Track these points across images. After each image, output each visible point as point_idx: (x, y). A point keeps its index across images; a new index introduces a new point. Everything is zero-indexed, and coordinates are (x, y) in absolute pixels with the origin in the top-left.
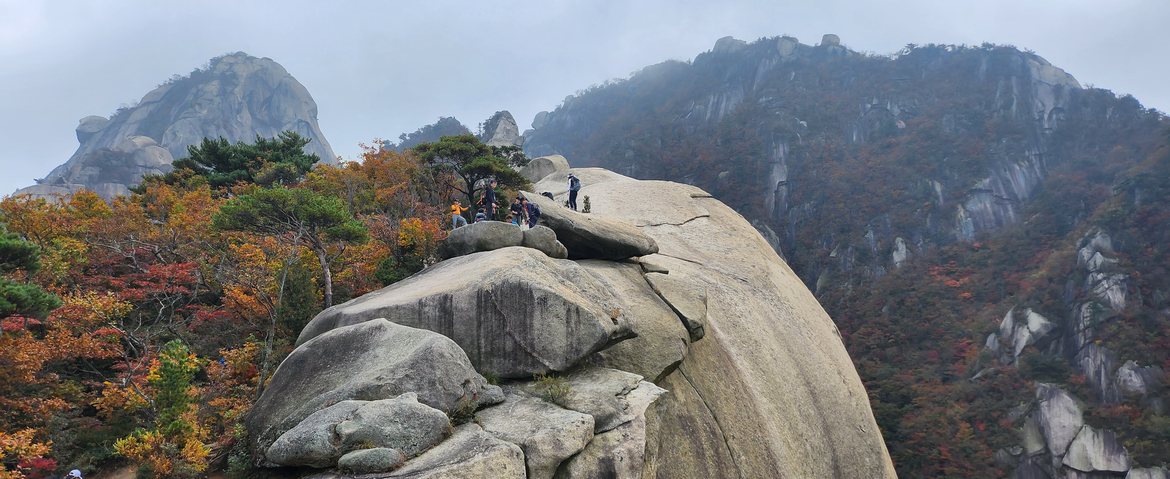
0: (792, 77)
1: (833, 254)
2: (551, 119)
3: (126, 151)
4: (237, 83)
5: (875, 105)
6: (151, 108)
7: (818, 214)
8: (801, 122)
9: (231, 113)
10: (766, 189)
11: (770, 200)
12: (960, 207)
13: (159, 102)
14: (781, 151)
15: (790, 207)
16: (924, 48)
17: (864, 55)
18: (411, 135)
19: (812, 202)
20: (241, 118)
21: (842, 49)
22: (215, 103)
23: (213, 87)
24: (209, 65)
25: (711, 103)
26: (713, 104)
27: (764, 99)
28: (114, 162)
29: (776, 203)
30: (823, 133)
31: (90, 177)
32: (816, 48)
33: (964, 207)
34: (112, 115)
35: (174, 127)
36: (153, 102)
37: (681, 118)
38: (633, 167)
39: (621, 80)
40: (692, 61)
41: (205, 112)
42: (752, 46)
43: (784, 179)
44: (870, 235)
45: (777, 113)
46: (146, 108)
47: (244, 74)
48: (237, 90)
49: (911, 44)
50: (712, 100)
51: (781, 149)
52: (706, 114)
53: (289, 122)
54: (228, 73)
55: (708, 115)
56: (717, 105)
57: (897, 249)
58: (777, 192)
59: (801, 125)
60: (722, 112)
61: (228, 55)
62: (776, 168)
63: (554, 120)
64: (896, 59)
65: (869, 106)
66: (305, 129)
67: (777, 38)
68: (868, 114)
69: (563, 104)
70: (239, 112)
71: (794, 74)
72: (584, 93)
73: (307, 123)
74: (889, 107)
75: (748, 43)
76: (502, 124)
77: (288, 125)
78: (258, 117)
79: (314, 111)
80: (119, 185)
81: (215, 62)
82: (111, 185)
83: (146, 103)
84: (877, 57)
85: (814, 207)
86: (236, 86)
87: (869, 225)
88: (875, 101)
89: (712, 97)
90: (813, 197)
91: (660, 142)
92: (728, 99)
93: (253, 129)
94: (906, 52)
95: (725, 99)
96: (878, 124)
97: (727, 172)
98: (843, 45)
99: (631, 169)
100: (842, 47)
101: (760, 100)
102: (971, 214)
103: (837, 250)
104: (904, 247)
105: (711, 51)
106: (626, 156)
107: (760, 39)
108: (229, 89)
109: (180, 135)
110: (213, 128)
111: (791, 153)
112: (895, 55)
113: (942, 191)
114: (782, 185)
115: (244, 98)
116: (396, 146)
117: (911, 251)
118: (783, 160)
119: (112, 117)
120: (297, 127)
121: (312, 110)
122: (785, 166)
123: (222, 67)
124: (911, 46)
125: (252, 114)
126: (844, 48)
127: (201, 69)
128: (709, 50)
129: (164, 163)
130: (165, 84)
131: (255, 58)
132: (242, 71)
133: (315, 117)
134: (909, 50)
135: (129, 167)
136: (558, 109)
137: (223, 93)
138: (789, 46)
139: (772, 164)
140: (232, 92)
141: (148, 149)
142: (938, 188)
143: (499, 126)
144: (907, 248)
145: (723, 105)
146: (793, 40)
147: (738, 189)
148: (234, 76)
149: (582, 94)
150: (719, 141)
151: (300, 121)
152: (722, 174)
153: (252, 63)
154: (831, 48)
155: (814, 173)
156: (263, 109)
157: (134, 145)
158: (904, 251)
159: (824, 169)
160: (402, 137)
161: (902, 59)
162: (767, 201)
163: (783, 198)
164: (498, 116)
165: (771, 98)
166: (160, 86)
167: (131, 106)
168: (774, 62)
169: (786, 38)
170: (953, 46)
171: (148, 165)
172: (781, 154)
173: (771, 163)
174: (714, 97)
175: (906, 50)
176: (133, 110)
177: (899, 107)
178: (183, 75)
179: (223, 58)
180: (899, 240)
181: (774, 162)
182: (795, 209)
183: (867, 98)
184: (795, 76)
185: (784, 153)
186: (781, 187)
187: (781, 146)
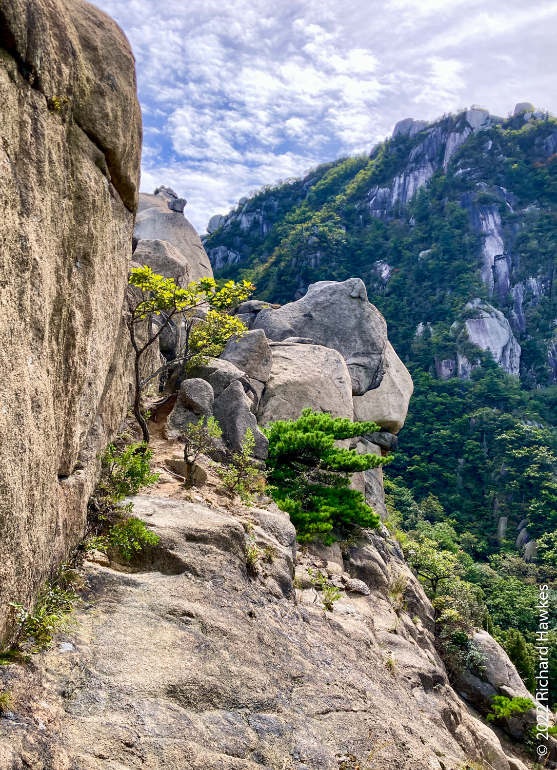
2: (226, 221)
10: (481, 265)
11: (488, 277)
15: (512, 284)
25: (397, 185)
26: (400, 185)
27: (460, 172)
29: (495, 280)
32: (510, 119)
37: (365, 203)
38: (318, 255)
40: (368, 153)
42: (436, 124)
43: (500, 252)
45: (478, 184)
50: (397, 182)
51: (491, 221)
52: (392, 197)
55: (395, 197)
56: (403, 188)
60: (410, 193)
62: (488, 240)
63: (229, 222)
67: (465, 112)
71: (491, 143)
72: (258, 194)
85: (542, 282)
89: (397, 179)
90: (538, 271)
92: (416, 179)
95: (412, 179)
97: (429, 250)
99: (315, 257)
100: (538, 113)
101: (455, 174)
107: (445, 116)
111: (503, 224)
118: (495, 231)
122: (500, 238)
128: (387, 139)
138: (481, 116)
139: (483, 238)
145: (411, 186)
146: (485, 112)
154: (527, 115)
162: (484, 278)
163: (503, 274)
165: (468, 170)
168: (466, 134)
169: (474, 110)
172: (492, 225)
174: (400, 178)
181: (486, 235)
182: (518, 286)
184: (493, 144)
185: (496, 225)
186: (500, 261)
187: (490, 216)
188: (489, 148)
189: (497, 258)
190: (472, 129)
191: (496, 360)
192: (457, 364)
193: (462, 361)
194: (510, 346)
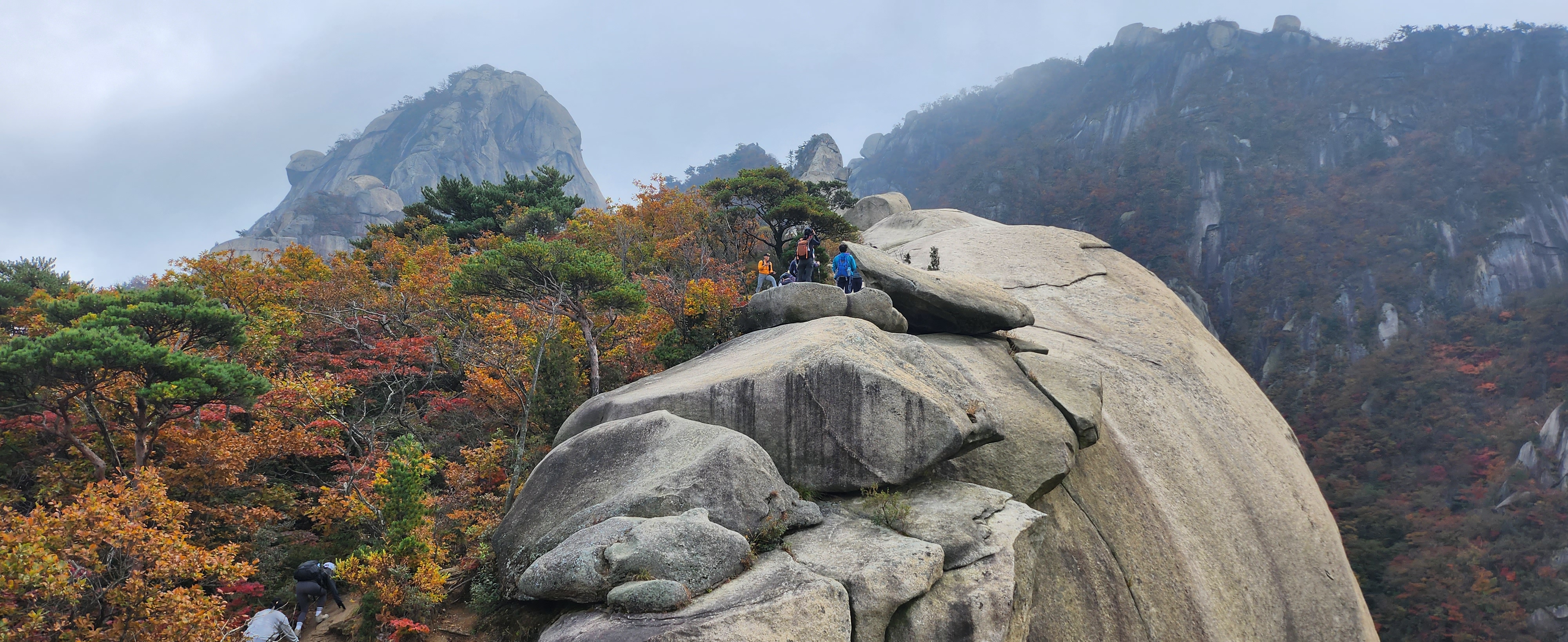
0: (1230, 77)
1: (1288, 327)
2: (887, 142)
3: (346, 195)
4: (481, 105)
5: (1354, 114)
6: (377, 139)
7: (1266, 269)
8: (1242, 141)
9: (474, 144)
10: (1190, 236)
11: (1195, 250)
12: (1480, 258)
13: (386, 131)
14: (1212, 182)
15: (1224, 261)
16: (1427, 32)
17: (1336, 44)
18: (701, 169)
19: (1257, 254)
20: (486, 149)
21: (1303, 36)
22: (455, 132)
23: (452, 111)
24: (447, 82)
25: (1110, 117)
26: (1114, 117)
27: (1187, 110)
28: (333, 209)
29: (1204, 255)
30: (1274, 156)
31: (304, 228)
32: (1266, 36)
33: (1486, 259)
34: (330, 149)
35: (405, 163)
36: (380, 132)
37: (1067, 138)
38: (999, 207)
39: (984, 88)
40: (1084, 59)
41: (442, 143)
42: (1171, 36)
43: (1215, 221)
44: (1345, 300)
45: (1207, 128)
46: (370, 140)
47: (491, 94)
48: (481, 114)
49: (1408, 27)
50: (1111, 112)
51: (1212, 179)
52: (1103, 132)
53: (546, 155)
54: (470, 93)
55: (1106, 134)
56: (1119, 121)
57: (1384, 320)
58: (1205, 240)
59: (1242, 146)
60: (1126, 129)
61: (471, 70)
62: (1203, 206)
63: (891, 144)
64: (1384, 48)
65: (1344, 116)
66: (566, 163)
67: (1208, 24)
68: (1341, 128)
69: (902, 123)
70: (484, 142)
71: (1232, 73)
72: (932, 107)
73: (568, 156)
74: (1373, 117)
75: (1165, 31)
76: (820, 152)
77: (544, 158)
78: (507, 148)
79: (577, 140)
80: (338, 238)
81: (455, 78)
82: (329, 238)
83: (370, 134)
84: (1356, 46)
85: (1261, 261)
86: (480, 109)
87: (1342, 286)
88: (1353, 109)
89: (1112, 109)
90: (1258, 247)
91: (1037, 172)
92: (1136, 110)
93: (501, 165)
94: (1400, 38)
95: (1130, 111)
96: (1356, 142)
97: (1133, 212)
98: (1306, 29)
99: (996, 210)
100: (1304, 32)
101: (1182, 111)
102: (1497, 270)
103: (1294, 322)
104: (1395, 316)
105: (1111, 44)
106: (990, 191)
107: (1182, 26)
108: (472, 113)
109: (412, 173)
110: (452, 164)
111: (1226, 184)
112: (1383, 42)
113: (1454, 237)
114: (1213, 230)
115: (489, 124)
116: (682, 183)
117: (1406, 322)
118: (1215, 194)
119: (329, 152)
120: (555, 160)
121: (574, 138)
122: (1218, 204)
123: (463, 85)
124: (1407, 29)
125: (500, 145)
126: (1307, 35)
127: (438, 88)
128: (1109, 43)
129: (392, 209)
130: (393, 109)
131: (504, 72)
132: (488, 90)
133: (578, 147)
134: (1404, 35)
135: (350, 215)
136: (897, 130)
137: (465, 119)
138: (1225, 33)
139: (1198, 201)
140: (475, 118)
141: (373, 192)
142: (1448, 231)
143: (817, 154)
144: (1399, 318)
145: (1128, 120)
146: (1231, 25)
147: (1148, 236)
148: (478, 96)
149: (929, 109)
150: (1122, 170)
151: (559, 153)
152: (1126, 216)
153: (500, 79)
154: (1288, 34)
155: (1261, 212)
156: (514, 139)
157: (357, 187)
158: (1395, 323)
159: (1275, 206)
160: (690, 171)
161: (1394, 48)
162: (1190, 252)
163: (1214, 249)
164: (816, 141)
165: (1197, 108)
166: (387, 111)
167: (352, 137)
168: (1203, 57)
169: (1221, 23)
170: (1470, 28)
171: (374, 212)
172: (1212, 186)
173: (1196, 199)
174: (1115, 108)
175: (1399, 35)
176: (356, 142)
177: (1389, 116)
178: (415, 97)
179: (464, 73)
180: (1387, 307)
181: (1202, 199)
182: (1232, 263)
183: (1341, 104)
184: (1233, 75)
185: (1216, 185)
186: (1212, 232)
187: (1212, 174)
188: (1228, 81)
189: (1211, 228)
190: (1213, 50)
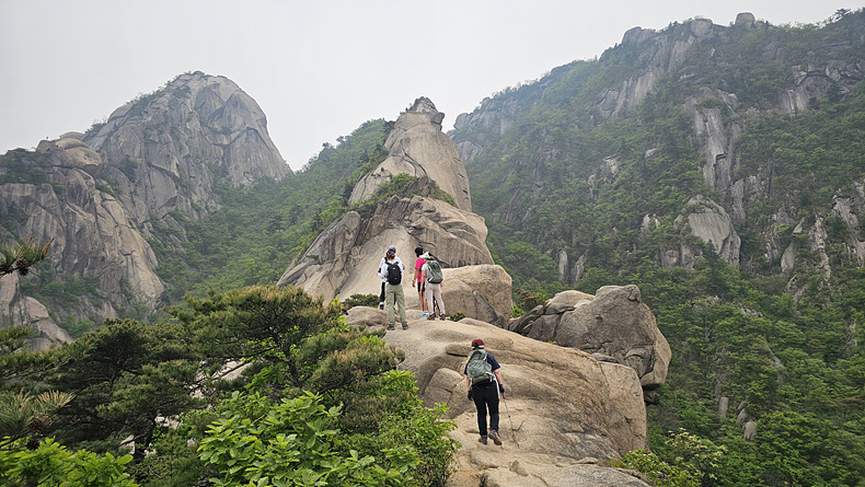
2: (471, 119)
4: (189, 96)
5: (810, 72)
6: (116, 122)
9: (180, 121)
10: (704, 163)
11: (708, 173)
15: (733, 181)
16: (858, 12)
21: (760, 24)
23: (165, 99)
27: (685, 77)
29: (716, 177)
30: (756, 104)
32: (732, 27)
34: (87, 130)
36: (119, 117)
39: (532, 81)
40: (600, 57)
42: (662, 32)
43: (722, 152)
45: (701, 88)
46: (112, 123)
48: (188, 101)
51: (713, 122)
52: (621, 98)
53: (239, 130)
54: (183, 88)
55: (623, 100)
58: (715, 166)
61: (186, 74)
62: (710, 141)
64: (823, 28)
65: (804, 74)
66: (254, 136)
67: (690, 22)
68: (804, 82)
71: (713, 50)
73: (257, 131)
75: (658, 30)
77: (237, 132)
78: (209, 125)
79: (264, 121)
88: (810, 69)
89: (626, 83)
93: (202, 136)
94: (836, 19)
95: (639, 83)
96: (817, 91)
97: (655, 149)
99: (551, 154)
101: (681, 78)
106: (546, 141)
107: (670, 25)
108: (181, 100)
112: (823, 22)
115: (195, 108)
118: (718, 132)
120: (246, 134)
121: (261, 120)
122: (722, 139)
123: (179, 83)
124: (842, 11)
128: (617, 44)
131: (211, 76)
132: (195, 86)
133: (265, 126)
134: (839, 16)
136: (476, 110)
137: (175, 104)
138: (703, 26)
139: (705, 138)
140: (183, 104)
146: (706, 21)
148: (188, 90)
153: (206, 80)
154: (748, 24)
156: (215, 119)
163: (724, 172)
164: (419, 102)
165: (693, 75)
166: (127, 103)
167: (102, 122)
168: (690, 42)
169: (699, 20)
171: (65, 165)
172: (715, 126)
176: (104, 125)
177: (839, 72)
181: (708, 136)
183: (800, 66)
184: (715, 52)
186: (720, 160)
188: (712, 55)
189: (719, 157)
190: (696, 37)
191: (718, 252)
192: (680, 254)
193: (685, 252)
194: (731, 239)
